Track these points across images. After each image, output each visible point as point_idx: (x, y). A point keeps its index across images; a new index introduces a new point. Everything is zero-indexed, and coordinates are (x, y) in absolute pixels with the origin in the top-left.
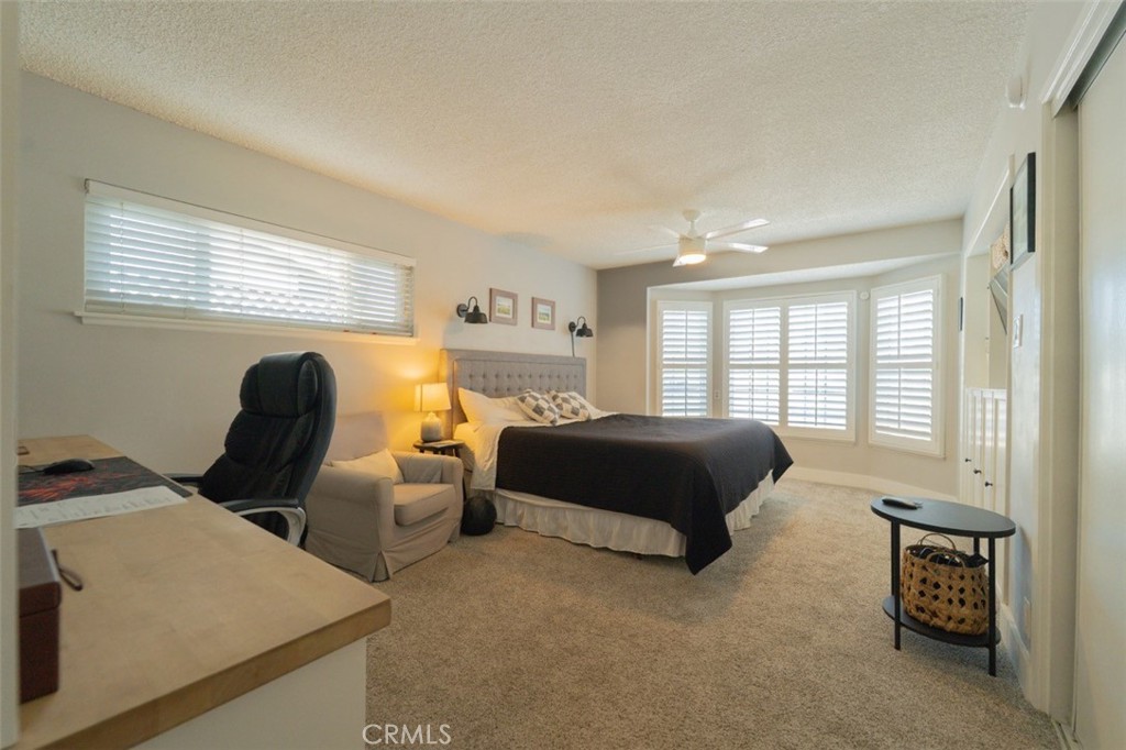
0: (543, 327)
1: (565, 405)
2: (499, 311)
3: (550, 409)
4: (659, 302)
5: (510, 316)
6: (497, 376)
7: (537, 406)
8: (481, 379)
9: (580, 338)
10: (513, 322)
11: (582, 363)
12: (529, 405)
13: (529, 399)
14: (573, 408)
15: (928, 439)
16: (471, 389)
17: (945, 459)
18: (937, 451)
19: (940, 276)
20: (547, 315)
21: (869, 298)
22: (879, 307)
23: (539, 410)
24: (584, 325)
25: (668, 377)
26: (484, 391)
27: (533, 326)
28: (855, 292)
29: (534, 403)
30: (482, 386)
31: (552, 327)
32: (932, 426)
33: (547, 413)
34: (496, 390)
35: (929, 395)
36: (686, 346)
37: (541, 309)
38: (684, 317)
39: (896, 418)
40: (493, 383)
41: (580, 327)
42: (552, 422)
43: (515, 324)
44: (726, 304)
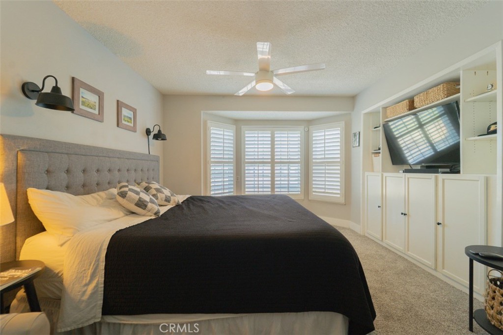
0: (127, 128)
1: (159, 195)
2: (83, 103)
3: (152, 202)
4: (208, 121)
5: (96, 112)
6: (84, 171)
7: (140, 200)
8: (64, 175)
9: (155, 141)
10: (99, 118)
11: (156, 159)
12: (131, 200)
13: (130, 193)
14: (166, 196)
15: (339, 196)
16: (47, 188)
17: (345, 204)
18: (342, 201)
19: (344, 122)
20: (130, 118)
21: (309, 130)
22: (314, 135)
23: (141, 204)
24: (159, 131)
25: (213, 168)
26: (68, 189)
27: (118, 126)
28: (303, 127)
29: (136, 197)
30: (65, 183)
31: (134, 129)
32: (340, 190)
33: (150, 205)
34: (84, 186)
35: (339, 176)
36: (224, 150)
37: (125, 112)
38: (222, 133)
39: (324, 187)
40: (79, 178)
41: (156, 132)
42: (156, 214)
43: (102, 121)
44: (244, 128)
